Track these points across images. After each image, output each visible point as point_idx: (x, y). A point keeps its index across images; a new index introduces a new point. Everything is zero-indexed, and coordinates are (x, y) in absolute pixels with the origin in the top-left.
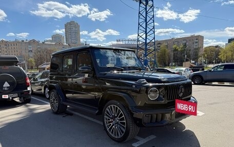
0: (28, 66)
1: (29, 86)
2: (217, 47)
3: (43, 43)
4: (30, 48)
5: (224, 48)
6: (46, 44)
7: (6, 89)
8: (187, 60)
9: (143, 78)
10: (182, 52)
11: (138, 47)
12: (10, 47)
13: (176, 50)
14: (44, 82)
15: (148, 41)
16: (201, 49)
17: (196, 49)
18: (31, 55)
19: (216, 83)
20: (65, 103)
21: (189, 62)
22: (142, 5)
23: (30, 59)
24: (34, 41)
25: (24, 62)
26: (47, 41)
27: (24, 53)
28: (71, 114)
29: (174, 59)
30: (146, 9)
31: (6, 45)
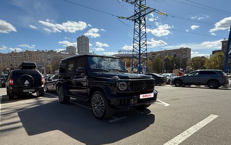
0: (46, 71)
1: (43, 84)
2: (202, 57)
3: (59, 53)
4: (49, 56)
5: (209, 58)
6: (62, 54)
7: (26, 85)
8: (176, 68)
9: (117, 75)
10: (172, 61)
11: (133, 57)
12: (33, 56)
13: (167, 59)
14: (56, 82)
15: (141, 52)
16: (189, 59)
17: (184, 59)
18: (49, 63)
19: (194, 86)
20: (68, 95)
21: (178, 70)
22: (136, 23)
23: (49, 65)
24: (52, 51)
25: (44, 68)
26: (62, 51)
27: (43, 61)
28: (73, 104)
29: (166, 67)
30: (140, 27)
31: (29, 54)
